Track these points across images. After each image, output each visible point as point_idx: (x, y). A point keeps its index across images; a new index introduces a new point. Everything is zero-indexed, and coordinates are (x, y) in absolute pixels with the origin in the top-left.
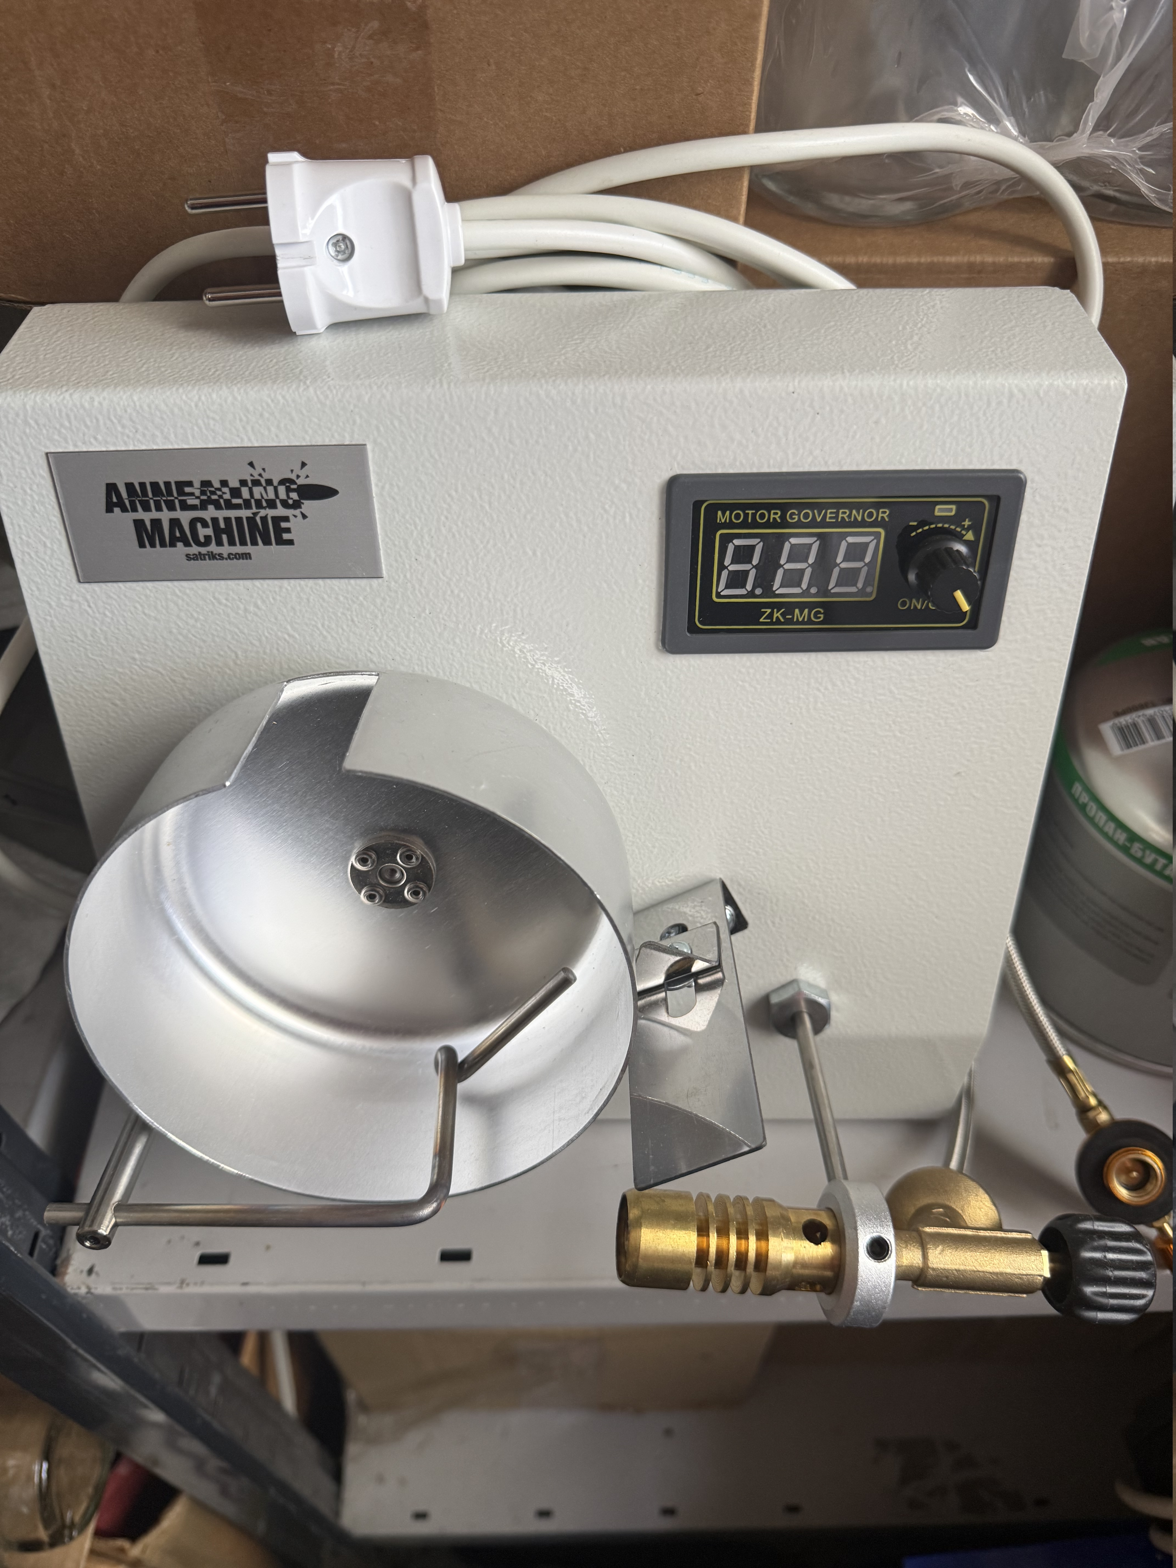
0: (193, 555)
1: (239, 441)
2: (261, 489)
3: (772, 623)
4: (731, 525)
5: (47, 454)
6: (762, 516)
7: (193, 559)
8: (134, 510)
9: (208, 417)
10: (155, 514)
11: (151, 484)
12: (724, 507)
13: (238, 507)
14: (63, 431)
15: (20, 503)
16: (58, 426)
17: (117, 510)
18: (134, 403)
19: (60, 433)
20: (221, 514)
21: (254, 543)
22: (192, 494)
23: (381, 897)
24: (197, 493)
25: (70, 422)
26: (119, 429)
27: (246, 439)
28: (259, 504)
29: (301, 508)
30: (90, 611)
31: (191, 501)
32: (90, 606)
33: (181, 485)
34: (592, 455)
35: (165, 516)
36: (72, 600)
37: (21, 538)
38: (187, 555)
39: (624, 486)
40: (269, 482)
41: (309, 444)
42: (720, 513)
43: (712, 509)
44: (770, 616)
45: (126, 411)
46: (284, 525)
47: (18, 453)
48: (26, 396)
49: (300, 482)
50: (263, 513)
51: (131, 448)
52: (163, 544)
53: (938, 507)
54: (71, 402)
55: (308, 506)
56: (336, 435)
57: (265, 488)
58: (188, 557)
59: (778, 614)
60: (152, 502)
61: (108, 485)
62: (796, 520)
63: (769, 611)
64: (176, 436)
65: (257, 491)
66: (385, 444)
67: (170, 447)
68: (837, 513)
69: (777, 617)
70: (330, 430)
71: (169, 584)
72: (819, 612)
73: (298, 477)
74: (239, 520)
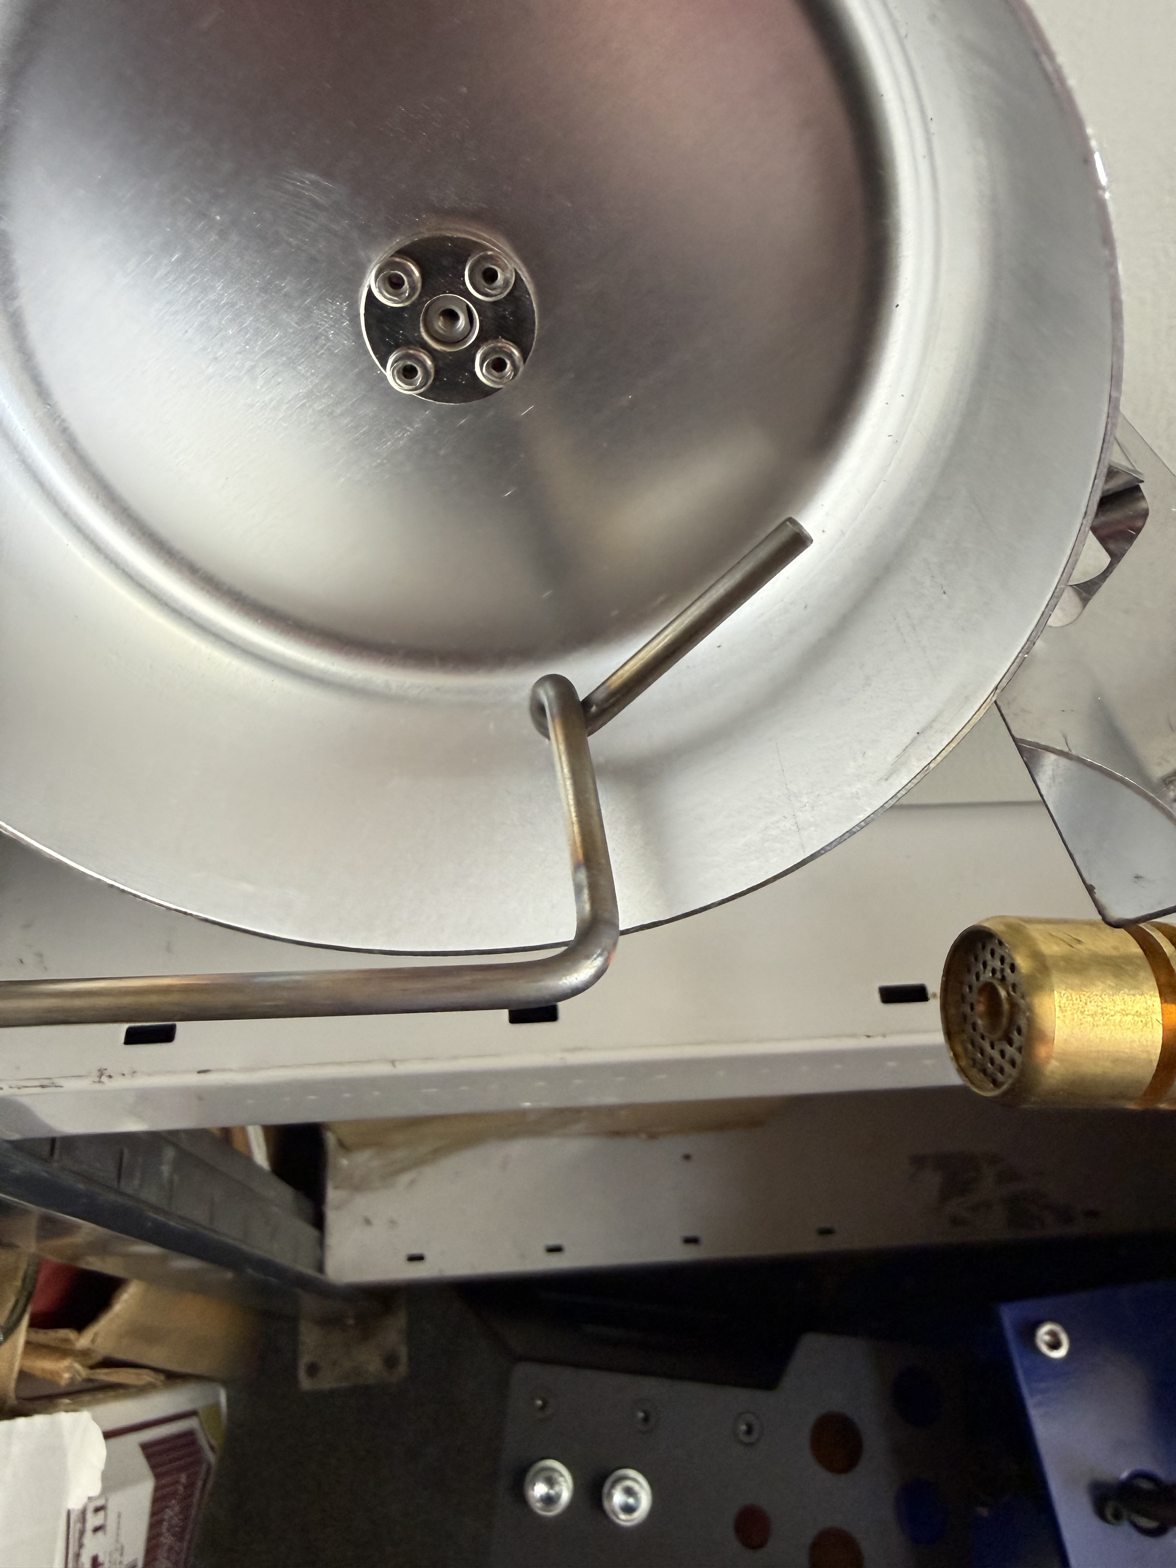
23: (426, 373)
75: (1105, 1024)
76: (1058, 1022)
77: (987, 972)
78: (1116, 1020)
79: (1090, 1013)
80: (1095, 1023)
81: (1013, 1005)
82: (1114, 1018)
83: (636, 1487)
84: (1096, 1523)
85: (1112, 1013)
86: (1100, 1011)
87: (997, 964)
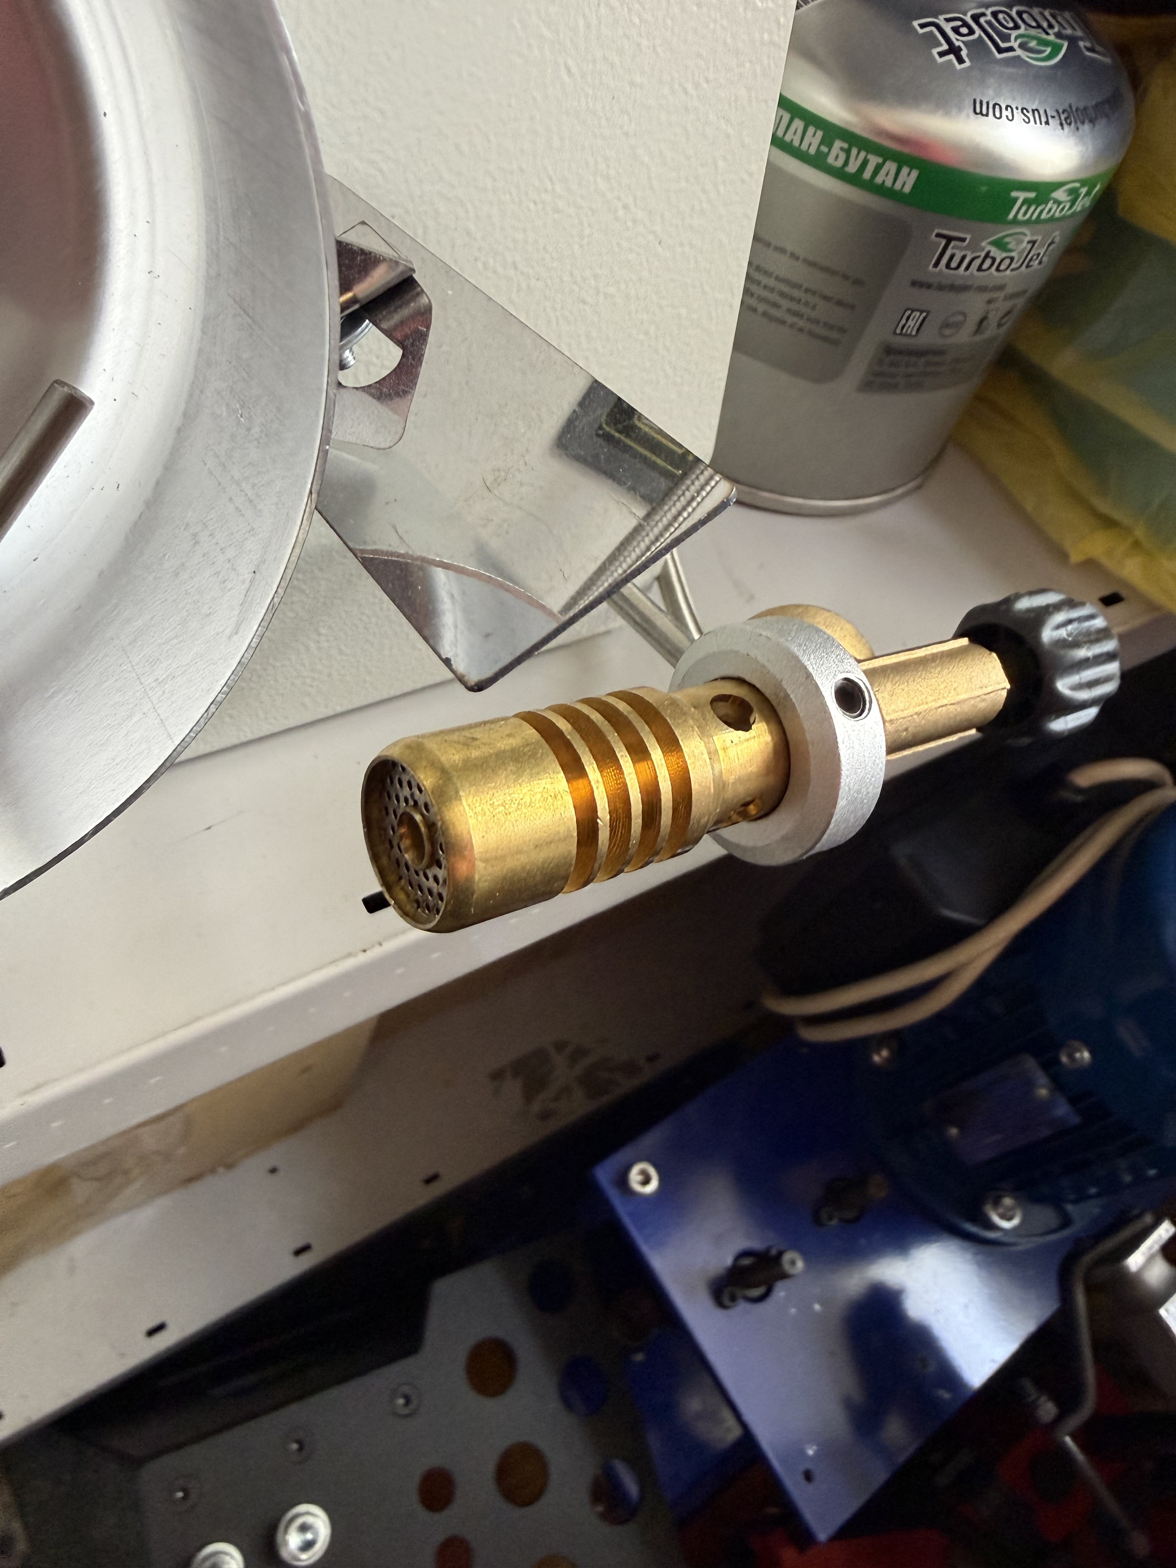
75: (517, 809)
76: (472, 822)
77: (401, 804)
78: (526, 802)
79: (500, 802)
80: (507, 811)
81: (431, 826)
82: (524, 801)
83: (309, 1520)
84: (719, 1313)
85: (521, 796)
86: (509, 798)
87: (406, 792)
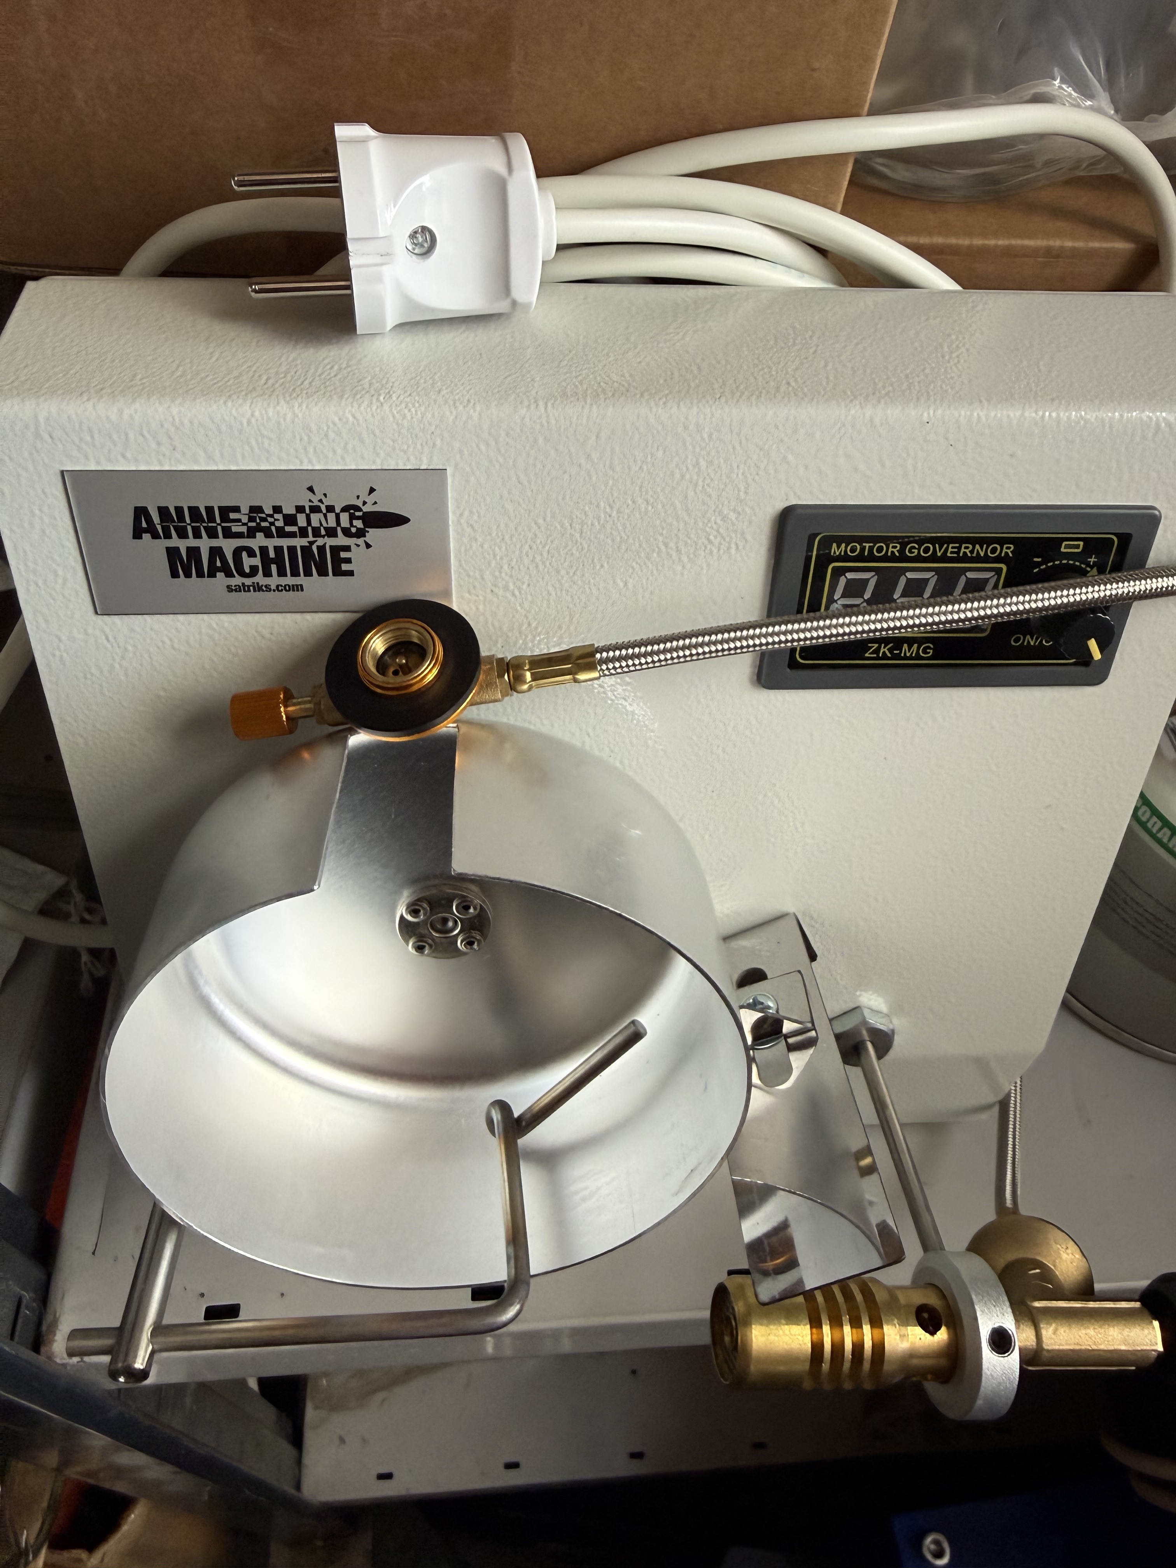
0: (235, 586)
1: (298, 462)
2: (321, 516)
3: (878, 658)
4: (845, 558)
5: (62, 472)
6: (880, 550)
7: (236, 591)
8: (168, 536)
9: (263, 436)
10: (192, 542)
11: (190, 508)
12: (839, 540)
13: (292, 535)
14: (84, 446)
15: (26, 525)
16: (77, 441)
17: (146, 537)
18: (173, 417)
19: (79, 448)
20: (271, 544)
21: (308, 573)
22: (239, 520)
23: (430, 946)
24: (245, 519)
25: (92, 437)
26: (154, 446)
27: (306, 461)
28: (316, 533)
29: (365, 536)
30: (109, 646)
31: (236, 528)
32: (108, 640)
33: (225, 511)
34: (700, 483)
35: (204, 544)
36: (86, 634)
37: (26, 565)
38: (228, 587)
39: (733, 516)
40: (330, 509)
41: (379, 468)
42: (835, 545)
43: (827, 542)
44: (877, 651)
45: (162, 426)
46: (343, 555)
47: (26, 469)
48: (38, 405)
49: (365, 509)
50: (320, 542)
51: (166, 468)
52: (200, 575)
53: (1065, 543)
54: (94, 413)
55: (373, 534)
56: (412, 458)
57: (325, 516)
58: (230, 589)
59: (886, 650)
60: (189, 528)
61: (136, 509)
62: (916, 553)
63: (876, 645)
64: (222, 455)
65: (315, 519)
66: (468, 469)
67: (215, 468)
68: (959, 548)
69: (884, 652)
70: (405, 452)
71: (205, 616)
72: (929, 648)
73: (365, 503)
74: (292, 550)
